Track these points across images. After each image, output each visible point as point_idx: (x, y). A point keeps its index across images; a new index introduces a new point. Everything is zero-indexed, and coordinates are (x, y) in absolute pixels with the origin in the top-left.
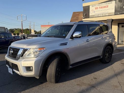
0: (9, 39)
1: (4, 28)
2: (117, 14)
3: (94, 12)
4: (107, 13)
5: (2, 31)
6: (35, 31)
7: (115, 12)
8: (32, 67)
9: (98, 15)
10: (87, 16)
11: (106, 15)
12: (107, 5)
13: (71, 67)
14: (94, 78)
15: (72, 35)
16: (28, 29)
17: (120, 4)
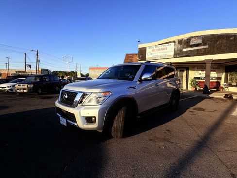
0: (54, 82)
1: (47, 70)
2: (177, 57)
3: (152, 54)
5: (45, 73)
6: (81, 74)
7: (174, 55)
8: (95, 117)
9: (156, 57)
10: (144, 58)
12: (165, 47)
13: (139, 117)
14: (166, 130)
15: (140, 78)
16: (73, 72)
17: (179, 46)
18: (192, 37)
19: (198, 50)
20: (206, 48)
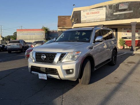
2: (108, 20)
3: (86, 17)
4: (98, 19)
7: (106, 18)
9: (90, 20)
11: (98, 20)
12: (98, 11)
13: (95, 69)
14: (115, 77)
15: (94, 40)
17: (110, 11)
18: (120, 3)
19: (125, 14)
20: (131, 13)
